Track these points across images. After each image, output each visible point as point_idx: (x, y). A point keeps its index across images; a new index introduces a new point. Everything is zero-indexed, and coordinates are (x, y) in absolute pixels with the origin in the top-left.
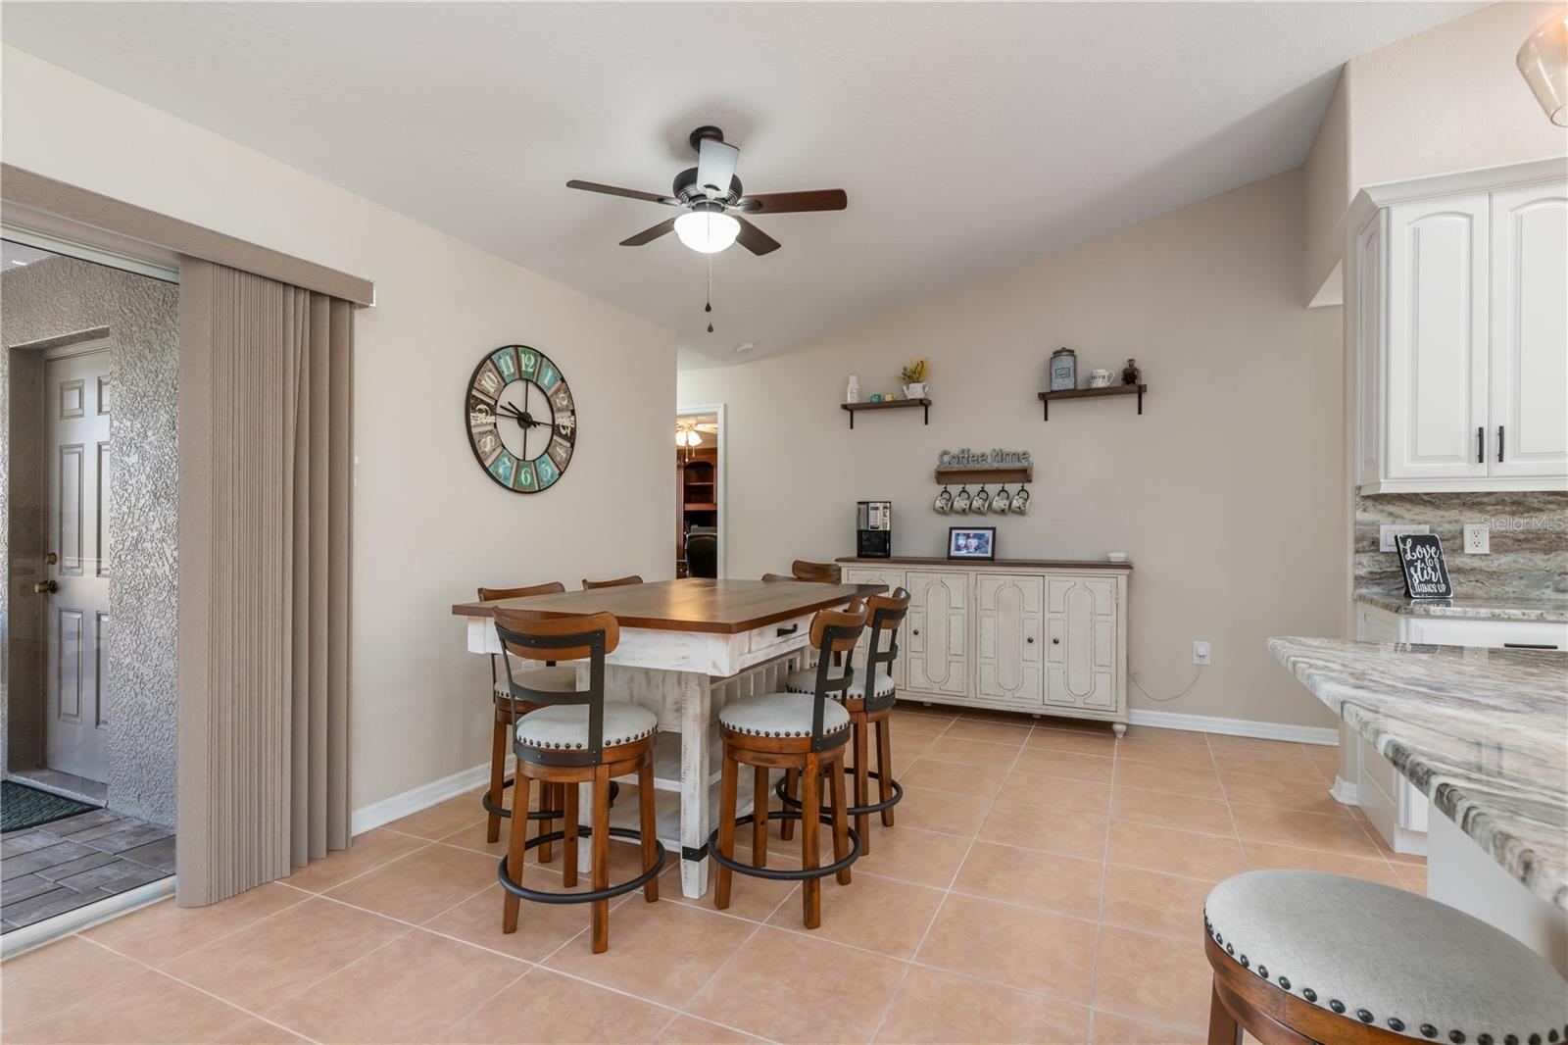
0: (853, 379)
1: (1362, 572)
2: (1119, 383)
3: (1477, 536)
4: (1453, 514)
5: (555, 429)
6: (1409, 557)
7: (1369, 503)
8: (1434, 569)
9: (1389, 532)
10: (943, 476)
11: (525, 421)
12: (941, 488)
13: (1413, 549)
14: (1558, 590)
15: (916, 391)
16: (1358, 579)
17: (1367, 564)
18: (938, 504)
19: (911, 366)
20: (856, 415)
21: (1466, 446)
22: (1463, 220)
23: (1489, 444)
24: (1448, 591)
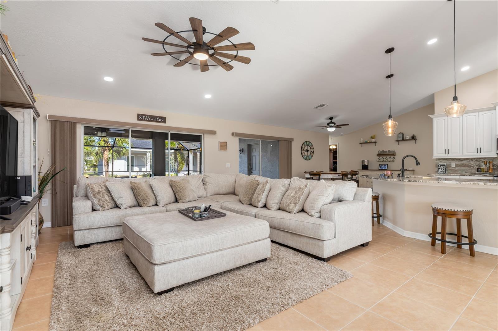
0: (362, 138)
2: (411, 138)
3: (453, 165)
4: (450, 161)
5: (311, 151)
7: (437, 160)
8: (444, 169)
10: (378, 155)
11: (307, 151)
12: (378, 157)
13: (440, 167)
15: (373, 140)
16: (436, 171)
17: (437, 169)
18: (378, 160)
19: (372, 136)
20: (363, 144)
21: (444, 152)
22: (444, 120)
23: (447, 152)
24: (446, 172)
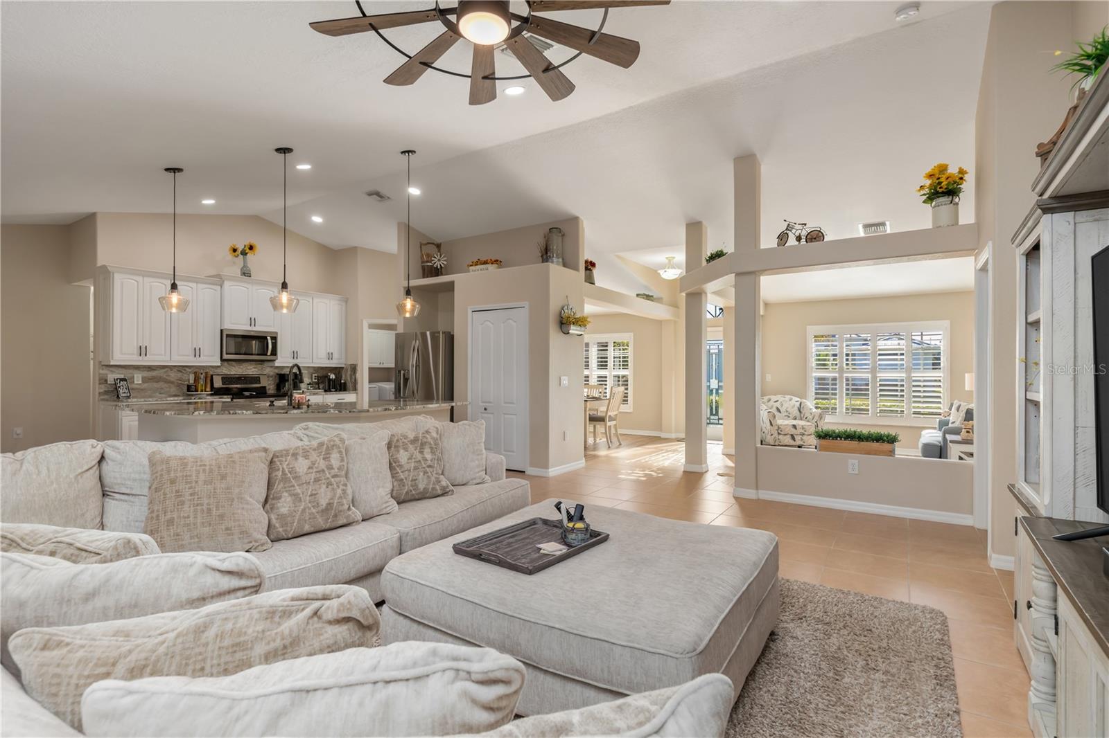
1: (102, 391)
3: (138, 378)
4: (131, 371)
6: (119, 386)
7: (104, 367)
8: (126, 389)
9: (111, 377)
13: (120, 382)
16: (100, 393)
17: (103, 388)
21: (136, 351)
23: (143, 351)
24: (130, 395)
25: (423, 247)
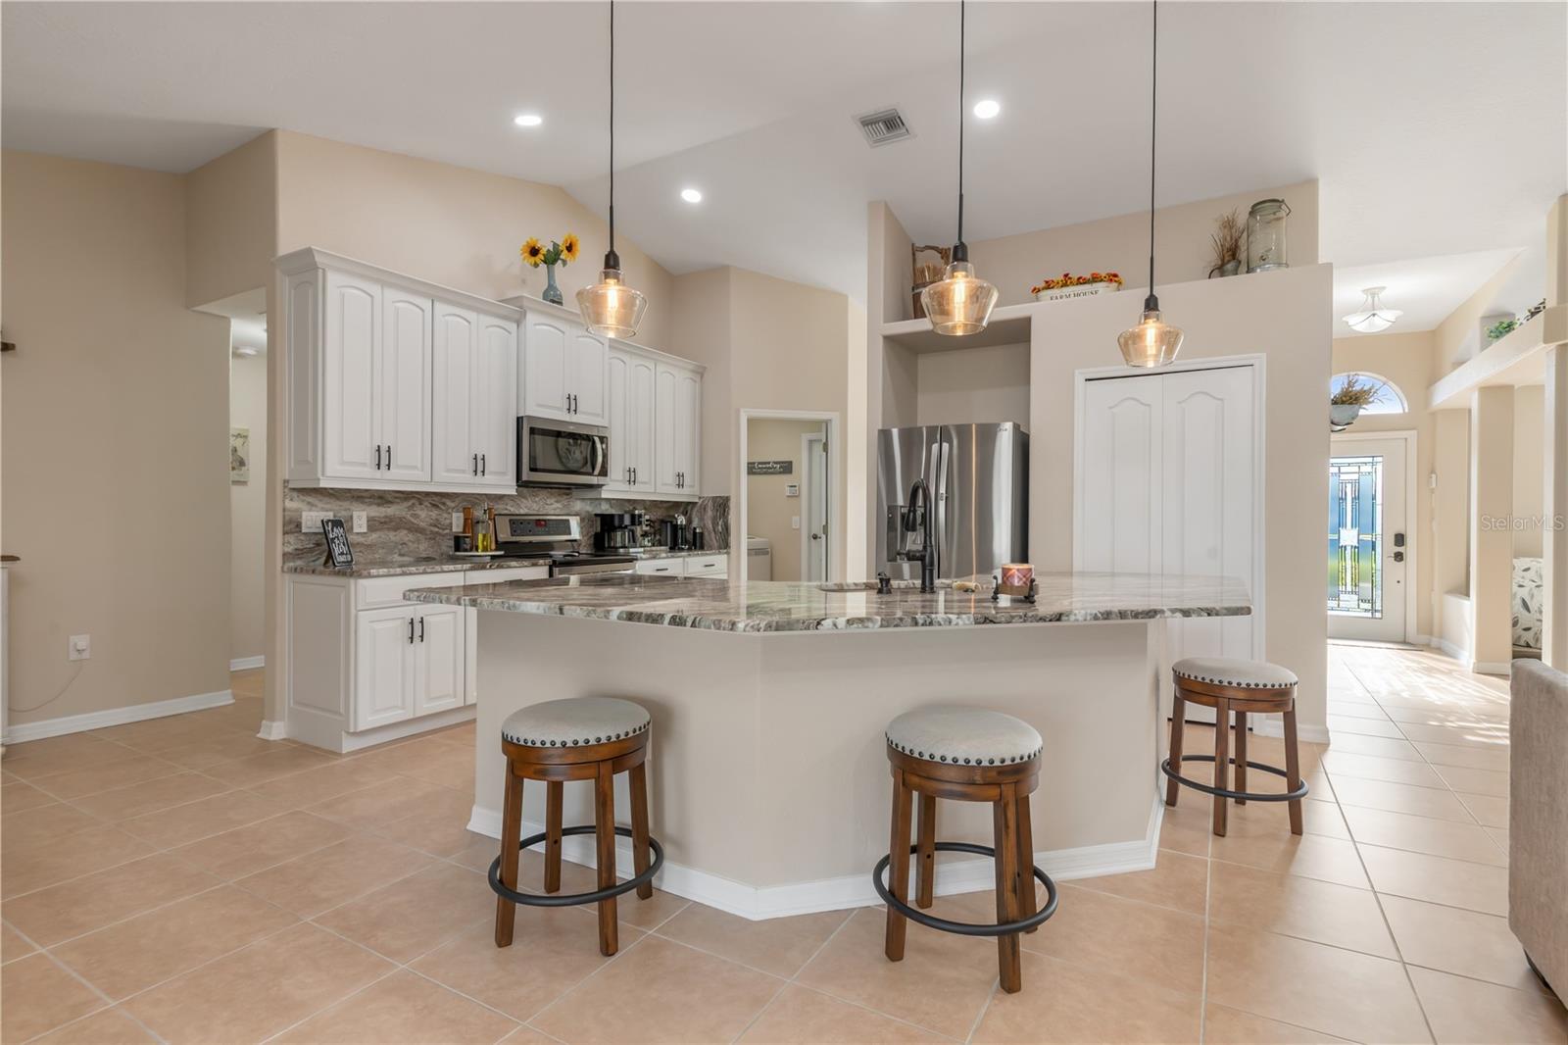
1: (289, 549)
3: (360, 519)
4: (346, 504)
6: (331, 536)
7: (295, 494)
8: (344, 544)
9: (312, 517)
13: (332, 530)
14: (401, 555)
16: (284, 555)
17: (294, 543)
21: (369, 457)
22: (369, 299)
23: (383, 458)
25: (918, 254)
